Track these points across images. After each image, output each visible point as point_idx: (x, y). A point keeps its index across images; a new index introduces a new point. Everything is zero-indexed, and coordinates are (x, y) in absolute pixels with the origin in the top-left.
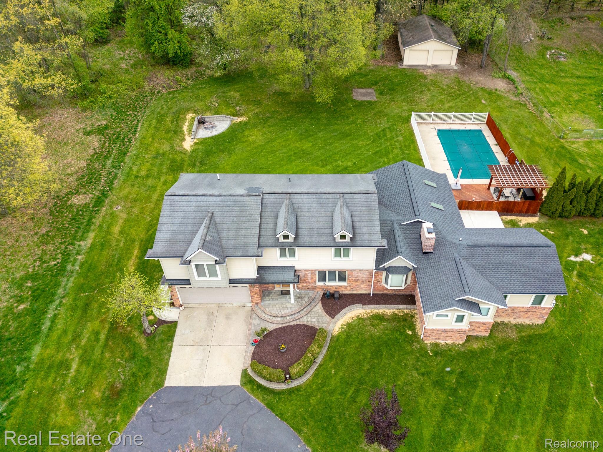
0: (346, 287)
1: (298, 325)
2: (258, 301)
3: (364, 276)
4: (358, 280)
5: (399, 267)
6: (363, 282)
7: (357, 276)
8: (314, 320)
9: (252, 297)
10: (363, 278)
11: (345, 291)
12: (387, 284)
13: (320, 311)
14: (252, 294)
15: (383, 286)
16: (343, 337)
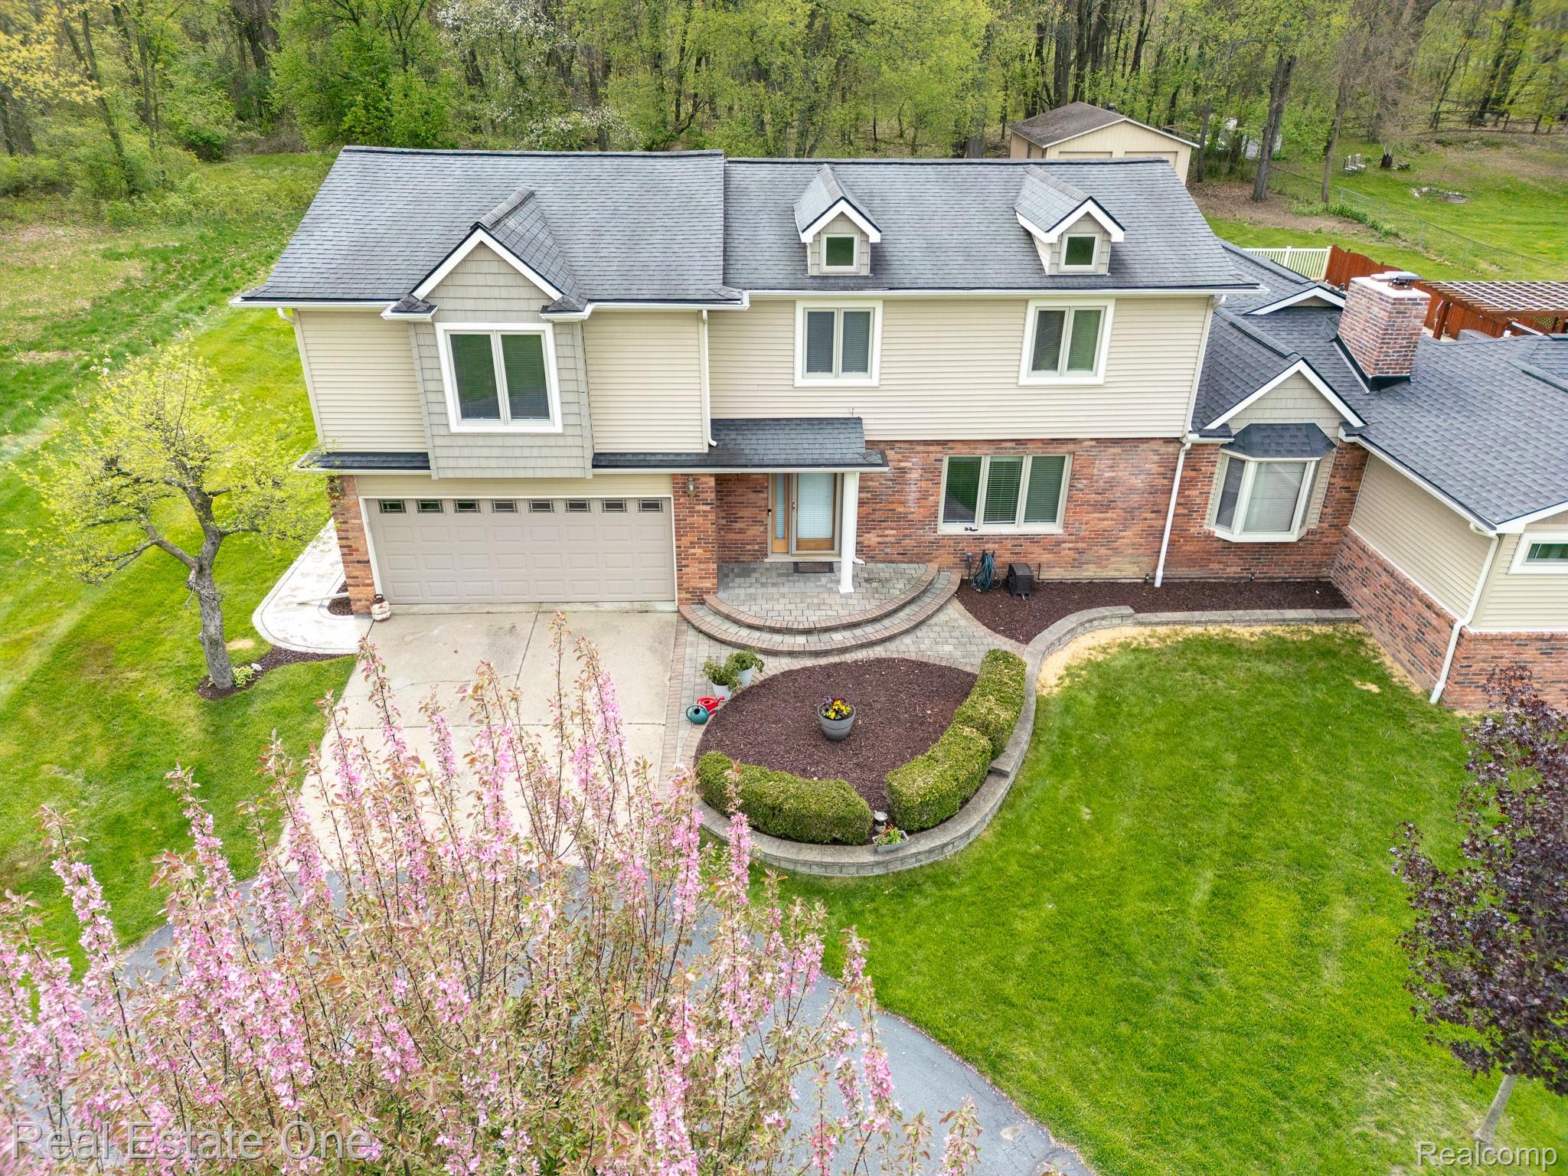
0: (1058, 543)
1: (879, 661)
2: (707, 584)
3: (1138, 482)
4: (1107, 506)
5: (1285, 427)
6: (1131, 512)
7: (1111, 484)
8: (948, 648)
9: (683, 559)
10: (1132, 490)
11: (1051, 566)
12: (1228, 523)
13: (963, 622)
14: (685, 541)
15: (1209, 536)
16: (1090, 699)
